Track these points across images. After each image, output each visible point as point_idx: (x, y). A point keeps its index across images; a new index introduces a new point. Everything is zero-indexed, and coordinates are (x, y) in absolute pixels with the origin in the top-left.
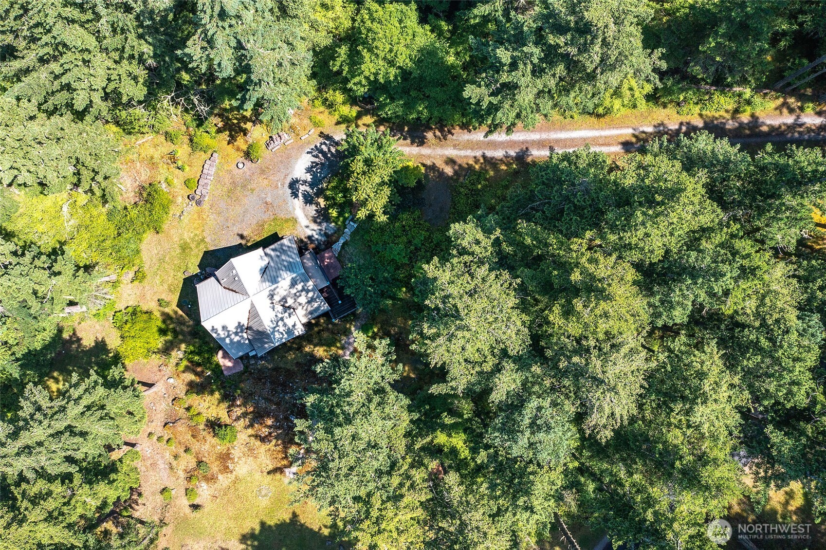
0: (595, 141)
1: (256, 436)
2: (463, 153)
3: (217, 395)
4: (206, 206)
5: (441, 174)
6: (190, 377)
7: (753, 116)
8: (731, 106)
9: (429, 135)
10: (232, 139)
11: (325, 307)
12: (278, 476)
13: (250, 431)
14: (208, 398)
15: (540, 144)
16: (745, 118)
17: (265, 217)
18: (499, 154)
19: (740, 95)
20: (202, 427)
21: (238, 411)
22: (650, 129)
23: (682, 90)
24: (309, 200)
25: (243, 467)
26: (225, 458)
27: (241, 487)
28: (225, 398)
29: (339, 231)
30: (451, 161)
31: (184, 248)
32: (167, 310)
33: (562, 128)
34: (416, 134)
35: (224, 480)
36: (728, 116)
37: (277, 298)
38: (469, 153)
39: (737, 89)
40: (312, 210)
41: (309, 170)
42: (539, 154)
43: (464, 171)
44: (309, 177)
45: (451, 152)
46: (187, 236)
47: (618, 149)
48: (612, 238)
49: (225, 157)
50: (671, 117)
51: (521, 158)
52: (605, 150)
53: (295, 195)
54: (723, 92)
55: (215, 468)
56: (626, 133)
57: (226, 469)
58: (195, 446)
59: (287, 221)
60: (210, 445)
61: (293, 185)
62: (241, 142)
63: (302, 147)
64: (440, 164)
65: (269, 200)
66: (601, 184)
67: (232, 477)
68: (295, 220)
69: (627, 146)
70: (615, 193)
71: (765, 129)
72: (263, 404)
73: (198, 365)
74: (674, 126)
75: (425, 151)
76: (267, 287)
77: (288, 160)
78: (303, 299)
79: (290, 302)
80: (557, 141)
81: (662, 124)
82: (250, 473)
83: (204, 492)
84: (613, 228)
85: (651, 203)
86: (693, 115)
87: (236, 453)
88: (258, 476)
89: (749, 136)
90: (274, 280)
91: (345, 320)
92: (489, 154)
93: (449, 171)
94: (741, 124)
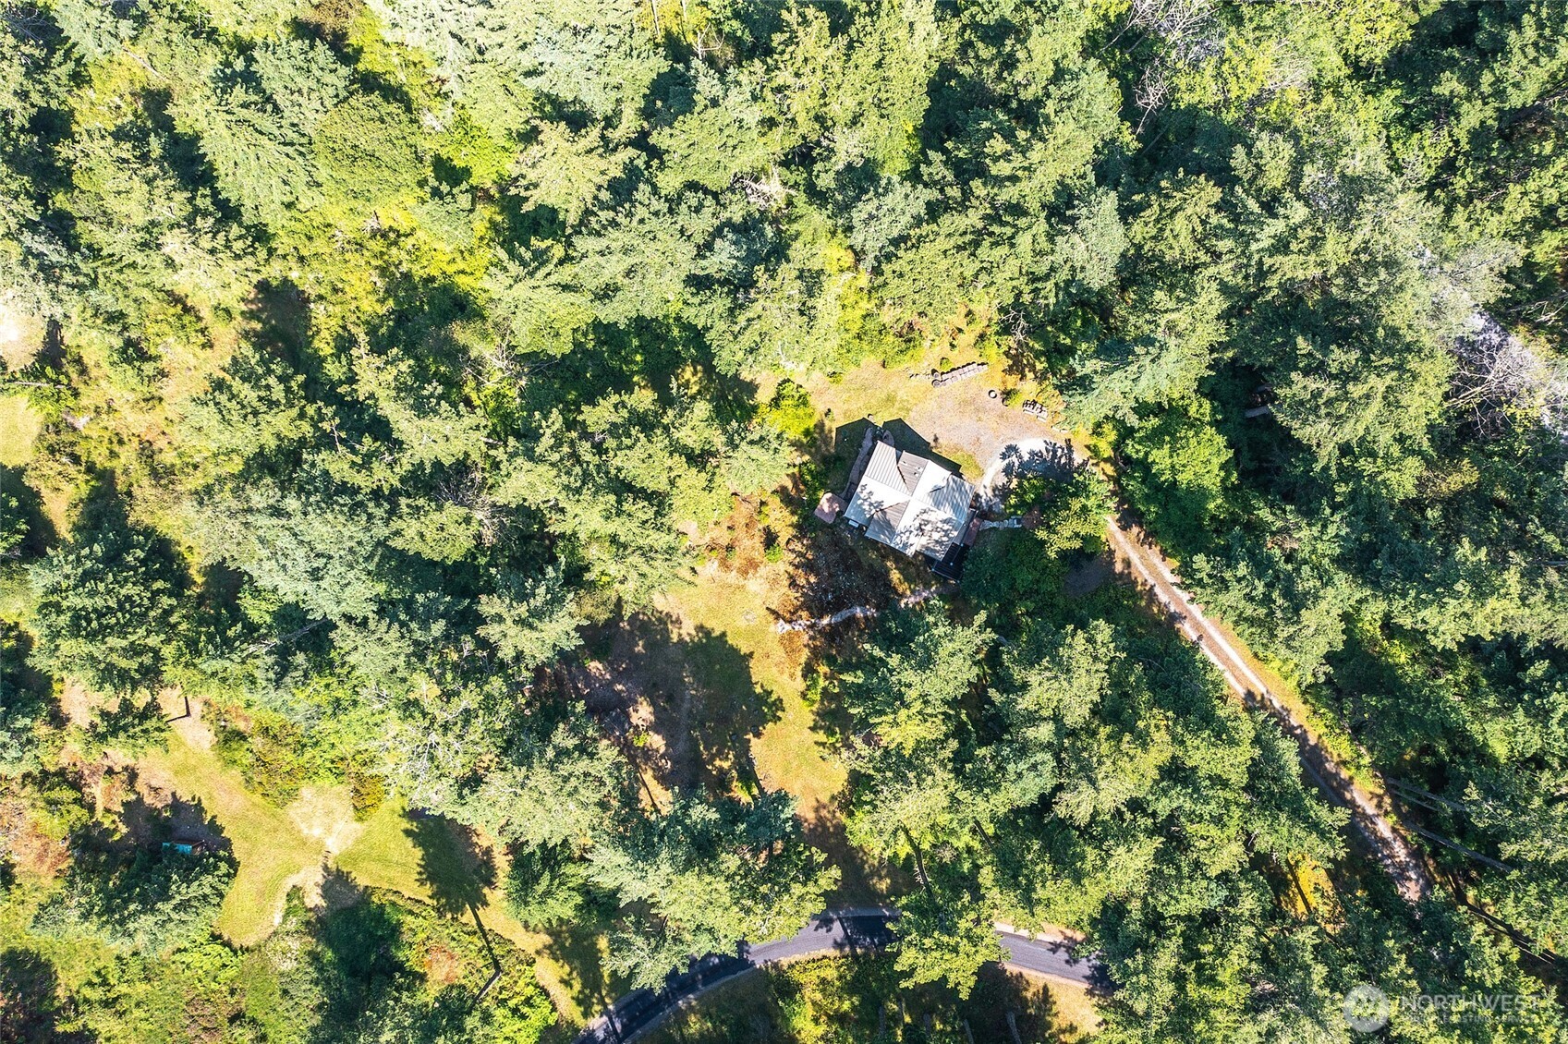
0: (1233, 668)
1: (791, 577)
2: (1141, 568)
3: (795, 519)
4: (938, 390)
5: (1112, 563)
6: (789, 485)
7: (1351, 778)
8: (1345, 756)
9: (1135, 530)
10: (1009, 371)
11: (941, 556)
12: (771, 618)
13: (791, 569)
14: (786, 513)
15: (1197, 626)
16: (1345, 774)
17: (966, 447)
18: (1163, 598)
19: (1360, 756)
20: (760, 527)
21: (798, 547)
22: (1277, 705)
23: (1327, 706)
24: (1008, 471)
25: (755, 584)
26: (752, 565)
27: (738, 596)
28: (797, 526)
29: (1002, 516)
30: (1127, 563)
31: (890, 399)
32: (827, 422)
33: (1223, 634)
34: (1129, 517)
35: (733, 577)
36: (1336, 759)
37: (925, 517)
38: (1146, 574)
39: (1363, 750)
40: (1002, 480)
41: (1032, 453)
42: (1188, 631)
43: (1128, 580)
44: (1026, 457)
45: (1135, 559)
46: (901, 394)
47: (1242, 692)
48: (1179, 729)
49: (989, 377)
50: (1299, 714)
51: (1174, 618)
52: (1232, 680)
53: (1004, 456)
54: (1352, 741)
55: (736, 561)
56: (1259, 689)
57: (744, 572)
58: (740, 532)
59: (977, 467)
60: (751, 544)
61: (1012, 449)
62: (1012, 381)
63: (1045, 433)
64: (1118, 556)
65: (982, 439)
66: (1206, 698)
67: (742, 582)
68: (982, 474)
69: (1250, 695)
70: (1207, 712)
71: (1348, 796)
72: (821, 563)
73: (805, 483)
74: (1294, 721)
75: (1119, 535)
76: (928, 503)
77: (1027, 430)
78: (936, 536)
79: (929, 527)
80: (1210, 637)
81: (1289, 711)
82: (756, 595)
83: (710, 568)
84: (1186, 726)
85: (1218, 736)
86: (1316, 730)
87: (762, 571)
88: (758, 602)
89: (1332, 788)
90: (938, 504)
91: (936, 577)
92: (1157, 590)
93: (1119, 567)
94: (1337, 774)
